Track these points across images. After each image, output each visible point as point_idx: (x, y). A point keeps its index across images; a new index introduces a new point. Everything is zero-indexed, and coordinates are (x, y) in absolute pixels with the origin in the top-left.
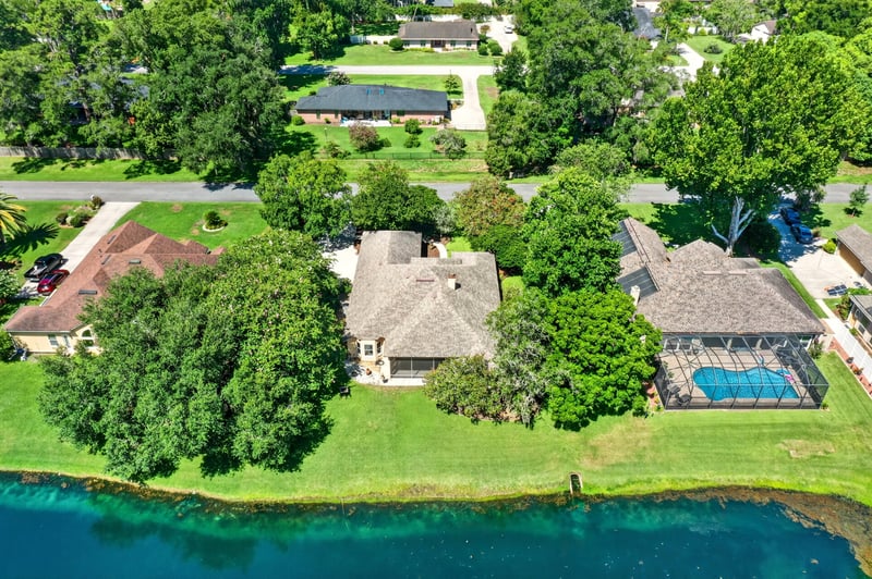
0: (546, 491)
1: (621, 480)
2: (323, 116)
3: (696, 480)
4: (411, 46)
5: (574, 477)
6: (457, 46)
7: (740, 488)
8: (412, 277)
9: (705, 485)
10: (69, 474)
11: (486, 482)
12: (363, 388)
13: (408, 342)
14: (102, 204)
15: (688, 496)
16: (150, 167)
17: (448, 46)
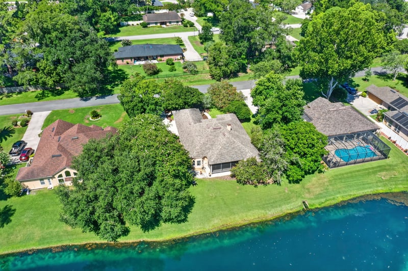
0: (295, 210)
1: (323, 200)
2: (125, 61)
3: (351, 195)
4: (151, 25)
5: (304, 202)
6: (172, 24)
7: (368, 195)
8: (211, 128)
9: (355, 196)
10: (76, 244)
11: (270, 211)
13: (219, 156)
14: (32, 114)
15: (350, 202)
16: (48, 94)
17: (168, 24)
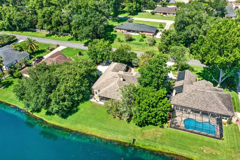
0: (125, 141)
1: (147, 144)
2: (122, 30)
3: (169, 150)
4: (157, 14)
5: (134, 140)
6: (170, 15)
7: (182, 156)
8: (112, 76)
9: (172, 153)
10: (19, 107)
11: (110, 134)
12: (91, 102)
14: (59, 46)
15: (165, 154)
16: (74, 39)
17: (167, 14)
